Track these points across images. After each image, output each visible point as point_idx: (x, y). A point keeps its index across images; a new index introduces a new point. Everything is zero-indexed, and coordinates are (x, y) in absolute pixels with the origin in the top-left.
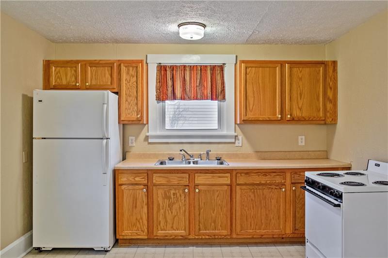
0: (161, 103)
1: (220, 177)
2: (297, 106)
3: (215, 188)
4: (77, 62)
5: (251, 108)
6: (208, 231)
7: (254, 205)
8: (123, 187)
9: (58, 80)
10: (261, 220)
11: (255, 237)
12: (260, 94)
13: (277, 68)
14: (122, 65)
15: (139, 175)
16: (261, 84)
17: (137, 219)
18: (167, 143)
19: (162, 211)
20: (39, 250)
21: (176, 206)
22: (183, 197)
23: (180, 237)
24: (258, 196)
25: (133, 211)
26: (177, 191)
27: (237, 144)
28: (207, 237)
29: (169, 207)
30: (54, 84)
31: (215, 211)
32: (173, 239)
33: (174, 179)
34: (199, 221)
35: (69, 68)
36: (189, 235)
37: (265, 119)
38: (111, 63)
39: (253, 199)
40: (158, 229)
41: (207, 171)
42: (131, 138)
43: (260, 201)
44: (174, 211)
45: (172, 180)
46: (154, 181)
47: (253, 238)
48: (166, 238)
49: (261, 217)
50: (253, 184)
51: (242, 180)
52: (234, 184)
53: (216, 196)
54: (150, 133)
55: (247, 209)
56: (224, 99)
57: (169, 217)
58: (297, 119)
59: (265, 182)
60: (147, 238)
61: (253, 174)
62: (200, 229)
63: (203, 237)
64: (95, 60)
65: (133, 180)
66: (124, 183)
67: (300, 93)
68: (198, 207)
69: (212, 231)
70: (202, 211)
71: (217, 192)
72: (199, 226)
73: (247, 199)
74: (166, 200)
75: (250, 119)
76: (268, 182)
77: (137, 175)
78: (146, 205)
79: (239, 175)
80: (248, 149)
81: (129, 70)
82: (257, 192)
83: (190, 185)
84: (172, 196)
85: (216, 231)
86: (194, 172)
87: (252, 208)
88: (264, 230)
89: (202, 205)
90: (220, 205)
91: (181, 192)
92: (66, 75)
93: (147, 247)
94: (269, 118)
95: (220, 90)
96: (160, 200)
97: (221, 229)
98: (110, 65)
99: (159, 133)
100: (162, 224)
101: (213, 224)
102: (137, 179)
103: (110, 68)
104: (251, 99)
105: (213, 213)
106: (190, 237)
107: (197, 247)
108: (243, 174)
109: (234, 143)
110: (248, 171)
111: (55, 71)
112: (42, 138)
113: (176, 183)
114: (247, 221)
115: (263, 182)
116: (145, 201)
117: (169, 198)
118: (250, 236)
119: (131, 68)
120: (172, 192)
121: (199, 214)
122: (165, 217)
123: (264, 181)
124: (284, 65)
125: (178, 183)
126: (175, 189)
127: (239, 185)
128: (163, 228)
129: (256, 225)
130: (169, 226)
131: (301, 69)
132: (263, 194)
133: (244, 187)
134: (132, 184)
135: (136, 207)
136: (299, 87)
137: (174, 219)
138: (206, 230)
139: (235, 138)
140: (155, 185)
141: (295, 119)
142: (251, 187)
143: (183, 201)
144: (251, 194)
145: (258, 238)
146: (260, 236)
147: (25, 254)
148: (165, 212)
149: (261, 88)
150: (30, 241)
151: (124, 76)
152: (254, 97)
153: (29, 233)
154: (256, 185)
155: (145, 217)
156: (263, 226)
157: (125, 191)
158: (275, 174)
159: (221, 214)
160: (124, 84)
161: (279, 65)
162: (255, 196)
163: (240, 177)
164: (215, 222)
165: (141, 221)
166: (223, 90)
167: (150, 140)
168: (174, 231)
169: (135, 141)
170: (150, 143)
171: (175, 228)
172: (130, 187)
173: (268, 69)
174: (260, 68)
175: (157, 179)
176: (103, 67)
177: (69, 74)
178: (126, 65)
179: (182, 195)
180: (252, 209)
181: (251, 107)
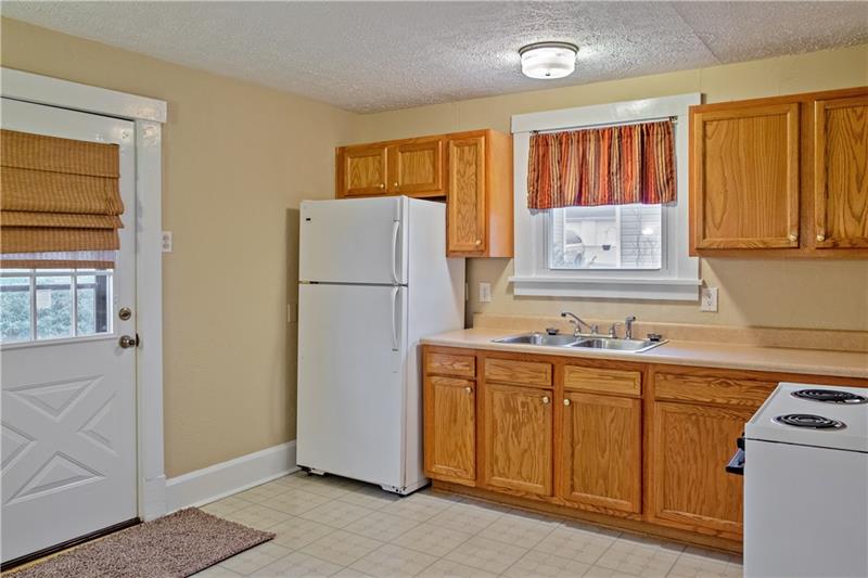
0: (541, 214)
1: (616, 378)
2: (848, 211)
3: (604, 401)
4: (383, 145)
5: (718, 221)
6: (589, 496)
7: (698, 454)
8: (435, 379)
9: (356, 181)
10: (717, 494)
11: (700, 530)
12: (741, 184)
13: (789, 115)
14: (452, 142)
15: (461, 358)
16: (743, 160)
17: (456, 445)
18: (550, 298)
19: (500, 437)
20: (307, 472)
21: (526, 430)
22: (540, 413)
23: (535, 498)
24: (708, 431)
25: (450, 428)
26: (530, 398)
27: (704, 306)
28: (590, 509)
29: (513, 429)
30: (349, 187)
31: (607, 452)
32: (521, 498)
33: (524, 373)
34: (572, 470)
35: (370, 158)
36: (553, 495)
37: (752, 246)
38: (433, 143)
39: (696, 438)
40: (492, 471)
41: (590, 362)
42: (483, 288)
43: (714, 447)
44: (523, 439)
45: (518, 375)
46: (487, 374)
47: (695, 533)
48: (510, 493)
49: (716, 487)
50: (696, 403)
51: (667, 389)
52: (650, 398)
53: (608, 420)
54: (518, 277)
55: (679, 460)
56: (672, 200)
57: (514, 451)
58: (848, 246)
59: (725, 402)
60: (473, 485)
61: (695, 379)
62: (573, 488)
63: (582, 507)
64: (411, 139)
65: (450, 367)
66: (435, 371)
67: (857, 176)
68: (569, 440)
69: (598, 497)
70: (578, 447)
71: (611, 411)
72: (572, 479)
73: (681, 438)
74: (508, 415)
75: (715, 247)
76: (734, 402)
77: (457, 358)
78: (472, 419)
79: (662, 378)
80: (733, 319)
81: (463, 151)
82: (705, 423)
83: (556, 388)
84: (520, 409)
85: (609, 499)
86: (564, 361)
87: (691, 458)
88: (722, 518)
89: (578, 435)
90: (616, 441)
91: (537, 401)
92: (367, 170)
93: (476, 504)
94: (765, 243)
95: (662, 178)
96: (497, 412)
97: (618, 495)
98: (430, 145)
99: (534, 276)
100: (501, 463)
101: (601, 481)
102: (457, 366)
103: (431, 151)
104: (717, 199)
105: (603, 457)
106: (555, 500)
107: (568, 526)
108: (669, 377)
109: (698, 303)
110: (684, 371)
111: (351, 164)
112: (312, 283)
113: (527, 381)
114: (679, 488)
115: (719, 401)
116: (471, 411)
117: (514, 411)
118: (689, 528)
119: (466, 148)
120: (520, 399)
121: (573, 455)
122: (507, 451)
123: (724, 398)
124: (810, 104)
125: (531, 383)
126: (525, 395)
127: (659, 400)
128: (502, 471)
129: (703, 502)
130: (515, 469)
131: (859, 110)
132: (721, 430)
133: (671, 407)
134: (450, 376)
135: (455, 421)
136: (855, 158)
137: (523, 455)
138: (586, 492)
139: (700, 293)
140: (489, 382)
141: (842, 245)
142: (690, 409)
143: (541, 422)
144: (689, 425)
145: (708, 536)
146: (715, 533)
147: (287, 473)
148: (506, 439)
149: (743, 170)
150: (293, 453)
151: (455, 164)
152: (726, 191)
153: (291, 443)
154: (702, 405)
155: (470, 443)
156: (721, 509)
157: (437, 387)
158: (750, 384)
159: (620, 461)
160: (455, 181)
161: (795, 107)
162: (699, 433)
163: (663, 383)
164: (605, 479)
165: (464, 451)
166: (671, 178)
167: (517, 292)
168: (521, 482)
169: (491, 292)
170: (517, 298)
171: (524, 475)
172: (445, 381)
173: (762, 121)
174: (742, 120)
175: (491, 370)
176: (421, 150)
177: (371, 169)
178: (458, 142)
179: (539, 407)
180: (692, 462)
181: (718, 215)
